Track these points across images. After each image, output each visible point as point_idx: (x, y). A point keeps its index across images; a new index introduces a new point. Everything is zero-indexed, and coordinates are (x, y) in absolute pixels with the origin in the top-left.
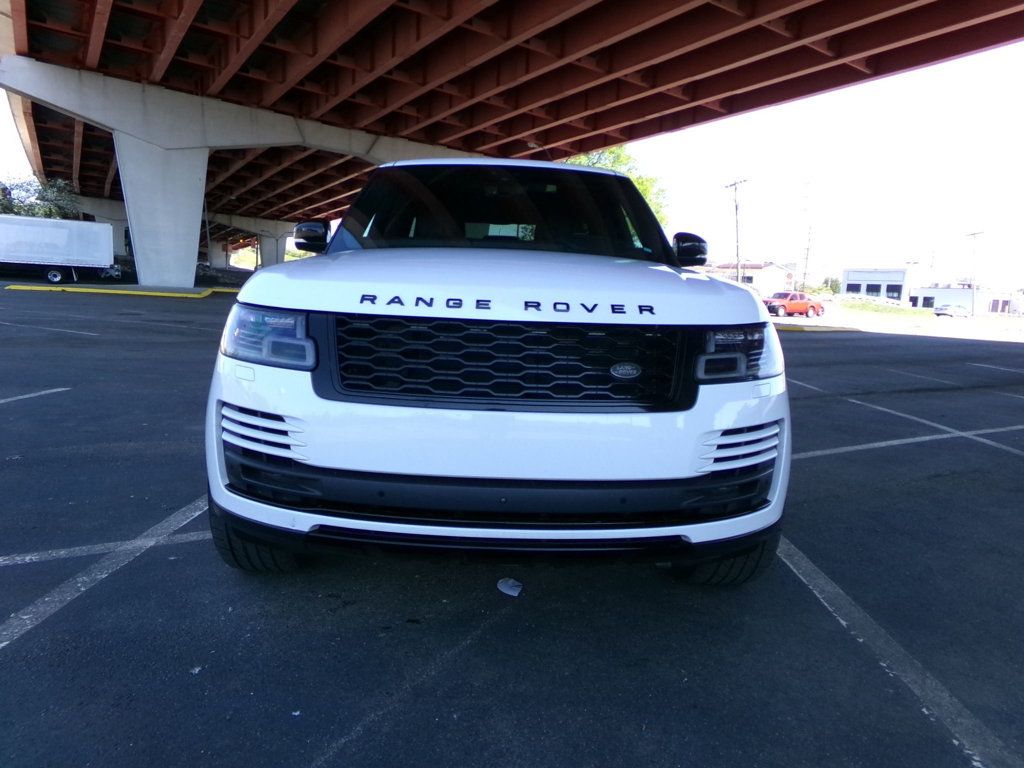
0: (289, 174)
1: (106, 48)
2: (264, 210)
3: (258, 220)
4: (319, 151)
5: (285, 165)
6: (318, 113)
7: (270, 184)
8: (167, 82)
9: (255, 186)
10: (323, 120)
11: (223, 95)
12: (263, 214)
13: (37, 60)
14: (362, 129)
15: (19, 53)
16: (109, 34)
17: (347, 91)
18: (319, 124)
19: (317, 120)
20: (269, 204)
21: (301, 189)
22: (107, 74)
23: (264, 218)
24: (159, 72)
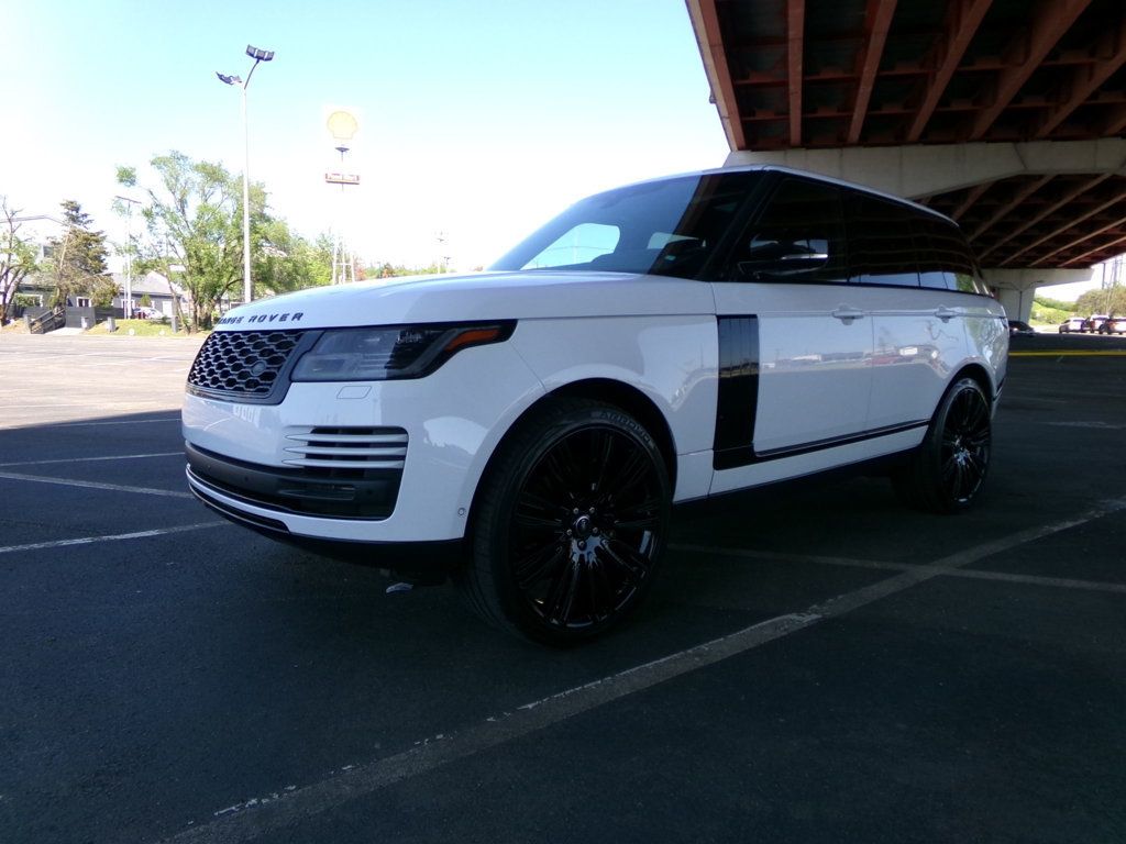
0: (1026, 211)
1: (805, 124)
2: (1003, 259)
3: (997, 271)
4: (1059, 176)
5: (1018, 200)
6: (1046, 130)
7: (1005, 226)
8: (865, 141)
9: (985, 232)
10: (1055, 137)
11: (925, 139)
12: (1002, 264)
13: (753, 150)
14: (1116, 135)
15: (740, 149)
16: (805, 110)
17: (1082, 93)
18: (1048, 143)
19: (1046, 138)
20: (1008, 250)
21: (1047, 226)
22: (808, 148)
23: (1005, 267)
24: (855, 133)
